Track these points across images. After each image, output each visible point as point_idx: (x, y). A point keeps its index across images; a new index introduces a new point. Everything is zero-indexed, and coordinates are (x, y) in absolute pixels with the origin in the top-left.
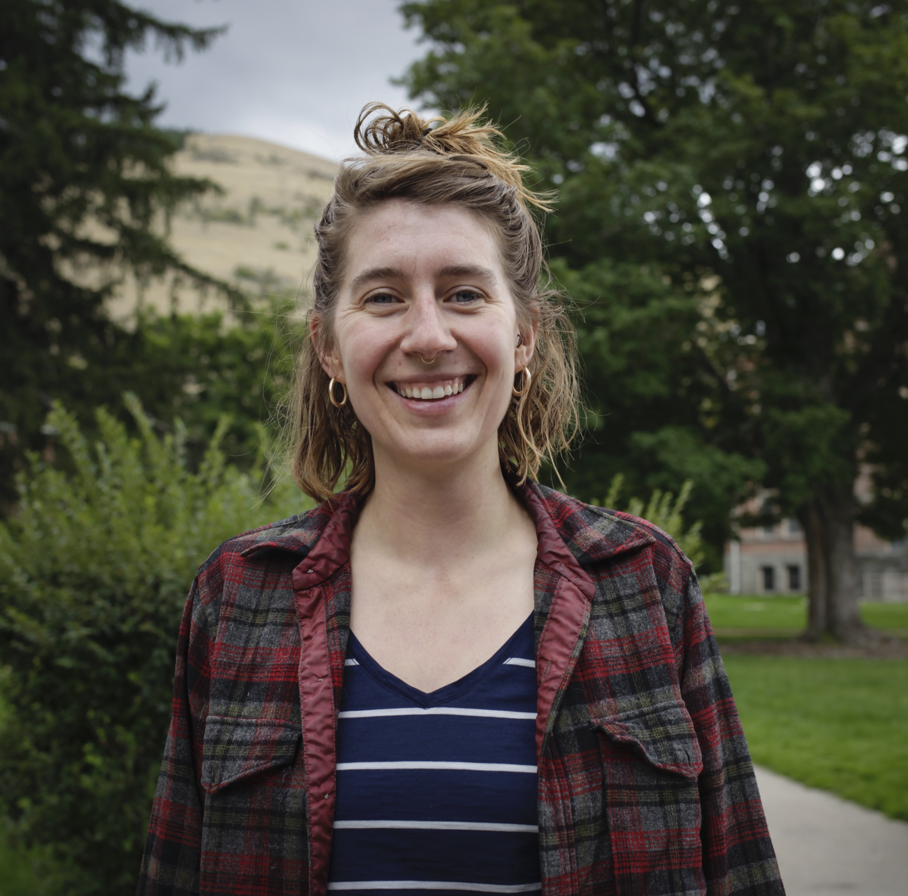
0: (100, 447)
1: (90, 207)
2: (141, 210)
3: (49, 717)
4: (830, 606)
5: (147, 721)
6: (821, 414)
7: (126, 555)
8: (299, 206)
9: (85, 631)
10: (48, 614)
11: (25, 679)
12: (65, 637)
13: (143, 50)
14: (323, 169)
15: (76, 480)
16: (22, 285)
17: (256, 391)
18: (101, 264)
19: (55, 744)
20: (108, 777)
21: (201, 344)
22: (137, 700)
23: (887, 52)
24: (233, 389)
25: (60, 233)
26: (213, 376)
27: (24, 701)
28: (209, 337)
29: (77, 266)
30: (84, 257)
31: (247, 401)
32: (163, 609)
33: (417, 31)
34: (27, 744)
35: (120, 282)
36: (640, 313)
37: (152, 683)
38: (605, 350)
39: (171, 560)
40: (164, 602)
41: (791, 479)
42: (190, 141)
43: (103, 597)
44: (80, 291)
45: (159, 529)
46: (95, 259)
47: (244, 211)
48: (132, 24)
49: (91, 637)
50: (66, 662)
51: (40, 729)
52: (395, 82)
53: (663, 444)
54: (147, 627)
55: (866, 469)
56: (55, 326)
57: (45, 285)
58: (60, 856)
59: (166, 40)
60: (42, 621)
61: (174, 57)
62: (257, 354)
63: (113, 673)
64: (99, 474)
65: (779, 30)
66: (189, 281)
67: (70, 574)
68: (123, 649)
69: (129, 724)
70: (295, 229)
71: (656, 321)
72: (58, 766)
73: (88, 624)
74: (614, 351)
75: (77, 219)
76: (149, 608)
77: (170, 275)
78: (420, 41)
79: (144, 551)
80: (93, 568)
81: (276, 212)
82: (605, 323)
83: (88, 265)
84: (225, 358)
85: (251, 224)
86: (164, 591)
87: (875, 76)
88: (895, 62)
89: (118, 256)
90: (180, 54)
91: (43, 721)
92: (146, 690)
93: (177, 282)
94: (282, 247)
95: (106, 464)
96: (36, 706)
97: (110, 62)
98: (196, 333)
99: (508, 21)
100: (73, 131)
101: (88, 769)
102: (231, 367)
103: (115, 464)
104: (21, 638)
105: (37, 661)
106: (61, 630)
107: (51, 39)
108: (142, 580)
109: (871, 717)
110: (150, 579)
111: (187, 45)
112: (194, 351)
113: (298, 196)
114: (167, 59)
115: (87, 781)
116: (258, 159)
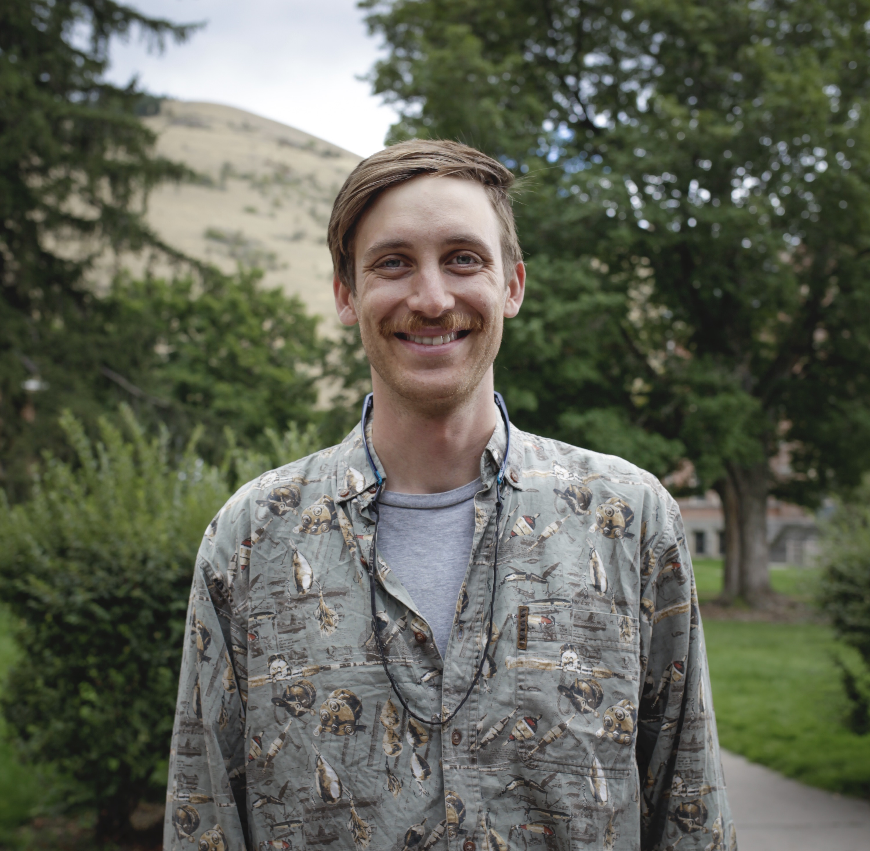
0: (100, 446)
1: (75, 187)
2: (121, 190)
3: (58, 662)
4: (743, 573)
5: (133, 667)
6: (733, 401)
7: (122, 537)
8: (268, 171)
9: (89, 596)
10: (58, 582)
11: (38, 631)
12: (72, 599)
13: (127, 41)
14: (293, 138)
15: (80, 471)
16: (9, 256)
17: (223, 352)
18: (81, 238)
19: (61, 683)
20: (102, 710)
21: (173, 307)
22: (127, 650)
23: (796, 80)
24: (201, 352)
25: (46, 208)
26: (183, 338)
27: (37, 648)
28: (180, 302)
29: (58, 238)
30: (67, 231)
31: (214, 362)
32: (150, 580)
33: (380, 38)
34: (40, 683)
35: (99, 254)
36: (572, 307)
37: (139, 637)
38: (539, 339)
39: (157, 541)
40: (150, 574)
41: (706, 458)
42: (165, 106)
43: (103, 569)
44: (62, 262)
45: (147, 517)
46: (77, 233)
47: (215, 175)
48: (118, 16)
49: (94, 601)
50: (73, 619)
51: (50, 671)
52: (360, 79)
53: (590, 425)
54: (137, 593)
55: (785, 447)
56: (37, 294)
57: (30, 257)
58: (62, 770)
59: (149, 33)
60: (53, 585)
61: (156, 50)
62: (226, 318)
63: (108, 628)
64: (99, 468)
65: (703, 56)
66: (163, 257)
67: (77, 550)
68: (117, 610)
69: (120, 667)
70: (263, 194)
71: (585, 314)
72: (63, 700)
73: (91, 589)
74: (548, 340)
75: (62, 197)
76: (138, 578)
77: (147, 251)
78: (381, 48)
79: (136, 534)
80: (95, 546)
81: (246, 177)
82: (540, 315)
83: (71, 238)
84: (195, 321)
85: (222, 188)
86: (151, 565)
87: (784, 102)
88: (803, 89)
89: (98, 231)
90: (162, 46)
91: (52, 665)
92: (134, 643)
93: (153, 258)
94: (251, 210)
95: (105, 459)
96: (47, 653)
97: (96, 51)
98: (167, 297)
99: (460, 39)
100: (61, 119)
101: (85, 703)
102: (200, 330)
103: (112, 460)
104: (37, 599)
105: (49, 617)
106: (68, 593)
107: (43, 27)
108: (133, 556)
109: (757, 676)
110: (140, 556)
111: (169, 38)
112: (165, 314)
113: (268, 163)
114: (150, 50)
115: (85, 712)
116: (231, 125)
